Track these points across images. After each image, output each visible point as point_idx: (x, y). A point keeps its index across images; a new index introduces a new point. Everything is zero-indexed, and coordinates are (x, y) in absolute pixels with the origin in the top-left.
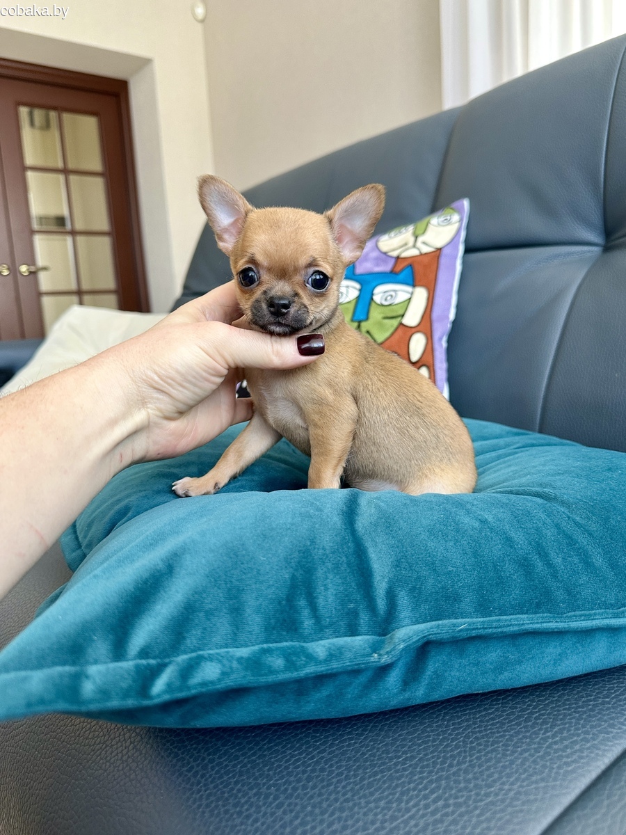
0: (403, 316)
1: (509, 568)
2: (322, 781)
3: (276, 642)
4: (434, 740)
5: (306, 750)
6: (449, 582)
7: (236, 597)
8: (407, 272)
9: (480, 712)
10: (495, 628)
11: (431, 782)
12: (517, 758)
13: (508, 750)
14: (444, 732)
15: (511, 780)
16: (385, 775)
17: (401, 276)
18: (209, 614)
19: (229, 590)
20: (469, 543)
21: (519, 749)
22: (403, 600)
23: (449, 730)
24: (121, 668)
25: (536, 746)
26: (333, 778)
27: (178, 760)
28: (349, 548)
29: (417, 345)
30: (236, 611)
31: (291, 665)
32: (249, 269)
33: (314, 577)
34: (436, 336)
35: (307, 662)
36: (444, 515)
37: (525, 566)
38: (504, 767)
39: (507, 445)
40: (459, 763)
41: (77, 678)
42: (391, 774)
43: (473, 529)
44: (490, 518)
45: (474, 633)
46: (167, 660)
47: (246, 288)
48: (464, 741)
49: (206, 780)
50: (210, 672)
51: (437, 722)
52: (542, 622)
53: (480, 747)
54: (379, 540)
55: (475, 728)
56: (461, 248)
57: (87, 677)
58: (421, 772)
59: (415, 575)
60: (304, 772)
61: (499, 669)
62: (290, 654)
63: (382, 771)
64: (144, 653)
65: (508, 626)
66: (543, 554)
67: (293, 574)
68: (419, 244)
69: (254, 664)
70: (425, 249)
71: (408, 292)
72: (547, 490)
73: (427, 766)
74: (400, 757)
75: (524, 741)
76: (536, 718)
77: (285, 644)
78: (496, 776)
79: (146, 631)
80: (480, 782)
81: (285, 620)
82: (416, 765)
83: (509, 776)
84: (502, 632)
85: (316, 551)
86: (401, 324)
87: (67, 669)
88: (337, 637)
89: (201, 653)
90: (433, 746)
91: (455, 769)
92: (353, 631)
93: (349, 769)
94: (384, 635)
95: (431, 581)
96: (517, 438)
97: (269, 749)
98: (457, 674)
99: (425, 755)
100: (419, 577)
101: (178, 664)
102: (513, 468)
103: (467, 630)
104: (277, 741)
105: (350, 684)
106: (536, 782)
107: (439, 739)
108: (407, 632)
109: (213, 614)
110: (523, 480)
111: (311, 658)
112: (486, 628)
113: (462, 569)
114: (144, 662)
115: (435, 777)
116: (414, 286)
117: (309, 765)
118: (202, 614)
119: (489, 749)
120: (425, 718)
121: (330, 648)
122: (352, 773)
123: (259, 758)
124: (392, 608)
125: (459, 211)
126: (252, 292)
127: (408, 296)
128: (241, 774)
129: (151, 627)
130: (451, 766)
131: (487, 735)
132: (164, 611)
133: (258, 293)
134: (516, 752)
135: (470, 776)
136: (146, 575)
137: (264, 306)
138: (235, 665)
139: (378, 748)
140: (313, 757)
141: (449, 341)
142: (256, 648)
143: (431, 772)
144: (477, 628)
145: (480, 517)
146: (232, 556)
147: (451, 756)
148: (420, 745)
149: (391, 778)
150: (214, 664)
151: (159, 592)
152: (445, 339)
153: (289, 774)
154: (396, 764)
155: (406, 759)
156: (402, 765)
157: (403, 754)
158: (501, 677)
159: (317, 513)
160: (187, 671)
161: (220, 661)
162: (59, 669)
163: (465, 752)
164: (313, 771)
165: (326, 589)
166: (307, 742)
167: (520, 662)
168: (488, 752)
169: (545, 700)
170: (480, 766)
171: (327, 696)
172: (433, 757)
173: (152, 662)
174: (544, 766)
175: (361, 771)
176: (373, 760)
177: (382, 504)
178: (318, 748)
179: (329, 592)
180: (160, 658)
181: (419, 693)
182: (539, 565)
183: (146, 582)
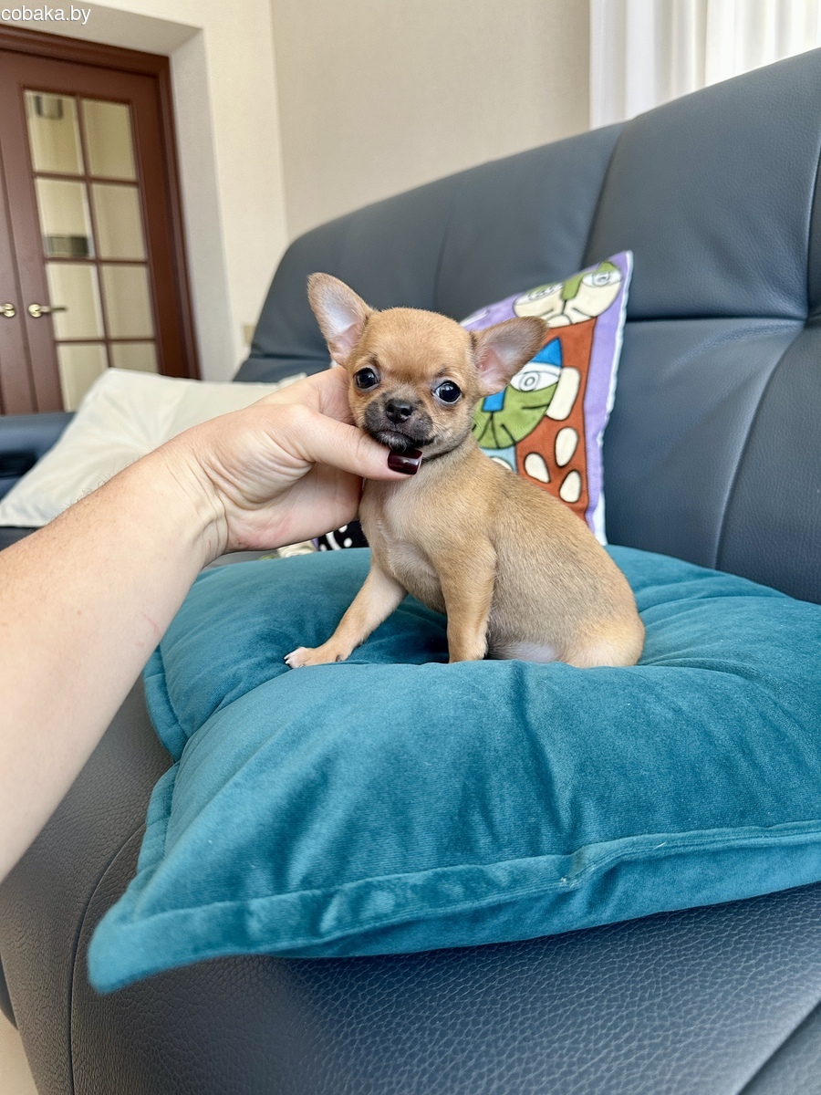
0: (548, 405)
1: (709, 770)
2: (495, 1015)
3: (451, 865)
4: (621, 968)
5: (472, 978)
6: (642, 789)
7: (402, 813)
8: (553, 347)
9: (670, 933)
10: (697, 845)
11: (621, 1018)
12: (717, 991)
13: (706, 982)
14: (631, 958)
15: (713, 1017)
16: (568, 1010)
17: (546, 353)
18: (375, 834)
19: (394, 803)
20: (663, 740)
21: (719, 980)
22: (590, 810)
23: (636, 955)
24: (285, 901)
25: (738, 976)
26: (508, 1011)
27: (320, 986)
28: (523, 747)
29: (566, 445)
30: (404, 829)
31: (471, 893)
32: (368, 370)
33: (487, 786)
34: (590, 431)
35: (489, 890)
36: (631, 703)
37: (727, 766)
38: (703, 1002)
39: (690, 593)
40: (651, 997)
41: (242, 914)
42: (574, 1009)
43: (667, 721)
44: (685, 706)
45: (673, 852)
46: (332, 889)
47: (363, 390)
48: (655, 970)
49: (357, 1011)
50: (382, 902)
51: (621, 945)
52: (749, 838)
53: (674, 977)
54: (558, 736)
55: (666, 953)
56: (622, 316)
57: (251, 914)
58: (609, 1007)
59: (602, 782)
60: (473, 1004)
61: (697, 887)
62: (468, 880)
63: (564, 1005)
64: (307, 882)
65: (712, 842)
66: (747, 751)
67: (465, 784)
68: (568, 311)
69: (430, 892)
70: (577, 318)
71: (555, 375)
72: (748, 665)
73: (615, 999)
74: (583, 988)
75: (724, 970)
76: (736, 942)
77: (461, 867)
78: (695, 1012)
79: (307, 854)
80: (677, 1020)
81: (458, 839)
82: (603, 997)
83: (709, 1012)
84: (705, 850)
85: (487, 753)
86: (545, 416)
87: (228, 904)
88: (517, 857)
89: (369, 880)
90: (620, 975)
91: (647, 1003)
92: (535, 851)
93: (525, 1001)
94: (570, 853)
95: (621, 788)
96: (700, 583)
97: (428, 975)
98: (650, 893)
99: (612, 986)
100: (607, 784)
101: (346, 895)
102: (700, 626)
103: (665, 848)
104: (437, 965)
105: (531, 908)
106: (741, 1020)
107: (625, 966)
108: (598, 851)
109: (378, 834)
110: (716, 646)
111: (492, 885)
112: (687, 846)
113: (656, 773)
114: (308, 893)
115: (624, 1013)
116: (562, 367)
117: (478, 995)
118: (367, 834)
119: (684, 980)
120: (606, 940)
121: (512, 872)
122: (529, 1006)
123: (419, 985)
124: (577, 821)
125: (620, 268)
126: (368, 395)
127: (556, 379)
128: (398, 1004)
129: (312, 851)
130: (642, 1000)
131: (680, 962)
132: (324, 831)
133: (376, 395)
134: (716, 983)
135: (666, 1012)
136: (299, 787)
137: (381, 409)
138: (409, 894)
139: (556, 977)
140: (481, 987)
141: (604, 438)
142: (430, 873)
143: (619, 1007)
144: (677, 846)
145: (673, 706)
146: (392, 761)
147: (642, 988)
148: (604, 974)
149: (574, 1013)
150: (385, 893)
151: (316, 807)
152: (600, 435)
153: (456, 1006)
154: (579, 997)
155: (590, 990)
156: (586, 998)
157: (586, 983)
158: (699, 896)
159: (481, 702)
160: (358, 902)
161: (392, 891)
162: (220, 905)
163: (657, 982)
164: (484, 1002)
165: (503, 800)
166: (473, 968)
167: (721, 879)
168: (684, 984)
169: (746, 918)
170: (676, 1000)
171: (505, 922)
172: (621, 989)
173: (317, 892)
174: (749, 1001)
175: (539, 1004)
176: (552, 991)
177: (556, 688)
178: (486, 975)
179: (506, 803)
180: (324, 887)
181: (606, 915)
182: (744, 765)
183: (300, 796)
